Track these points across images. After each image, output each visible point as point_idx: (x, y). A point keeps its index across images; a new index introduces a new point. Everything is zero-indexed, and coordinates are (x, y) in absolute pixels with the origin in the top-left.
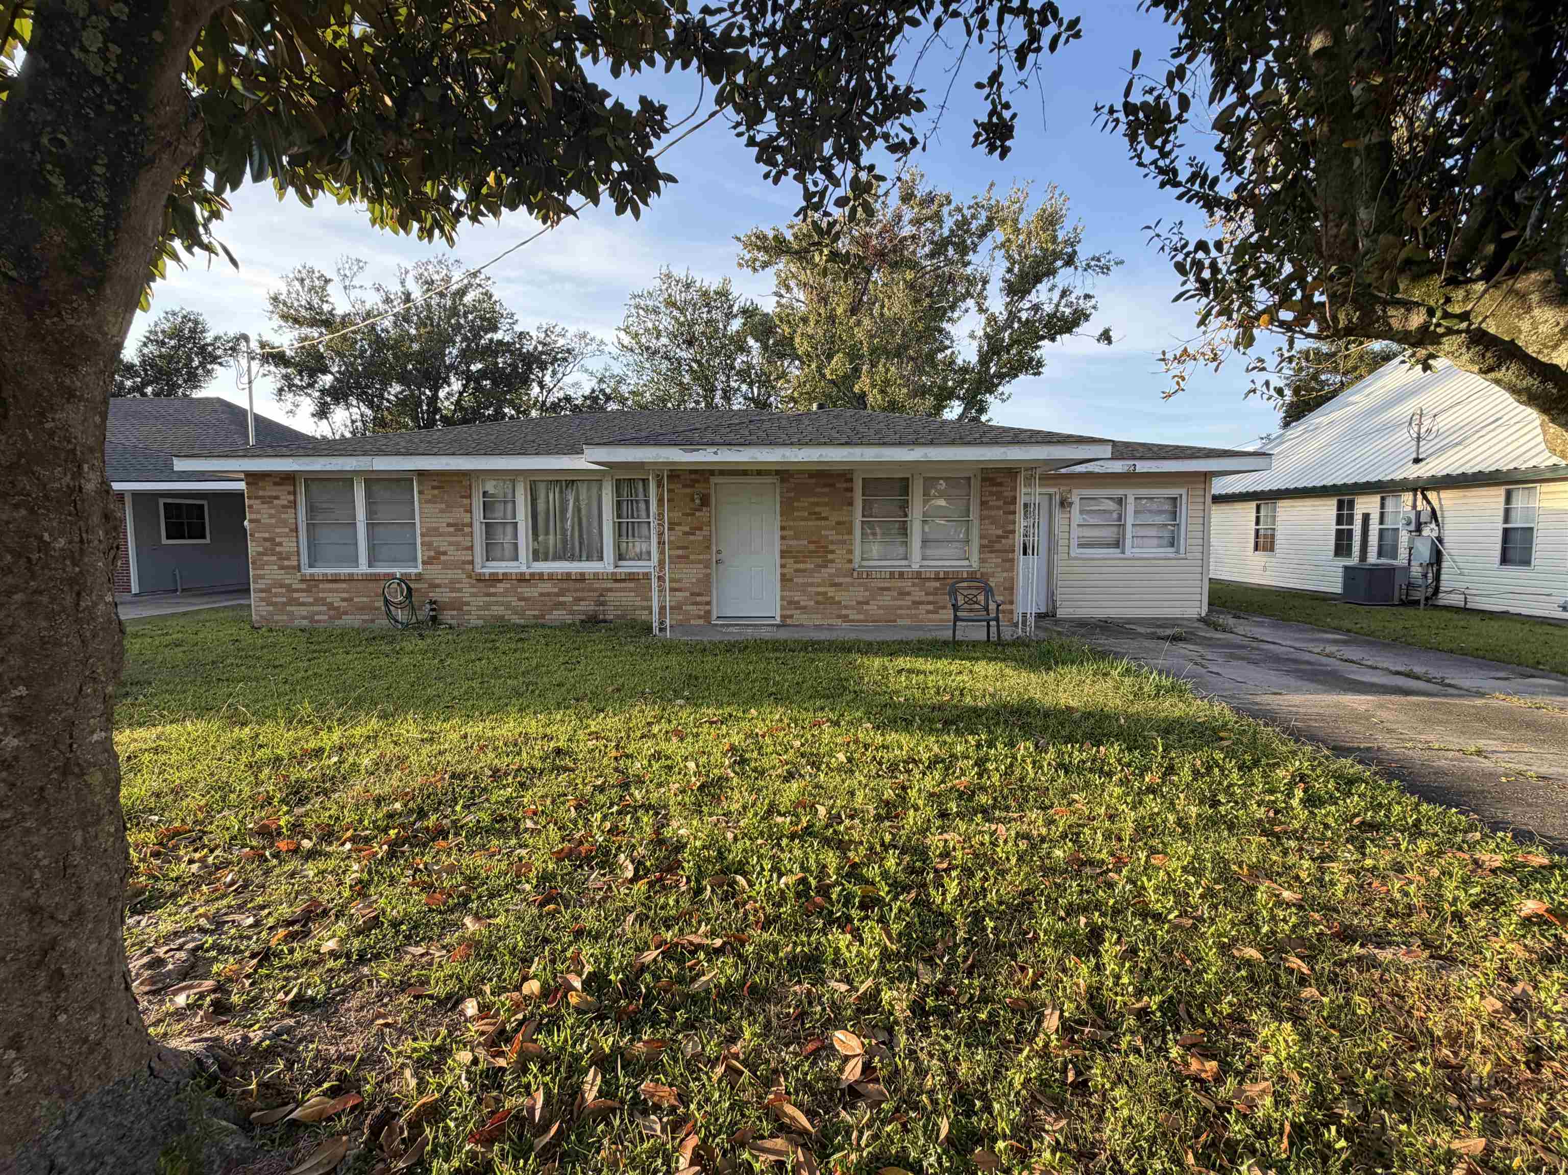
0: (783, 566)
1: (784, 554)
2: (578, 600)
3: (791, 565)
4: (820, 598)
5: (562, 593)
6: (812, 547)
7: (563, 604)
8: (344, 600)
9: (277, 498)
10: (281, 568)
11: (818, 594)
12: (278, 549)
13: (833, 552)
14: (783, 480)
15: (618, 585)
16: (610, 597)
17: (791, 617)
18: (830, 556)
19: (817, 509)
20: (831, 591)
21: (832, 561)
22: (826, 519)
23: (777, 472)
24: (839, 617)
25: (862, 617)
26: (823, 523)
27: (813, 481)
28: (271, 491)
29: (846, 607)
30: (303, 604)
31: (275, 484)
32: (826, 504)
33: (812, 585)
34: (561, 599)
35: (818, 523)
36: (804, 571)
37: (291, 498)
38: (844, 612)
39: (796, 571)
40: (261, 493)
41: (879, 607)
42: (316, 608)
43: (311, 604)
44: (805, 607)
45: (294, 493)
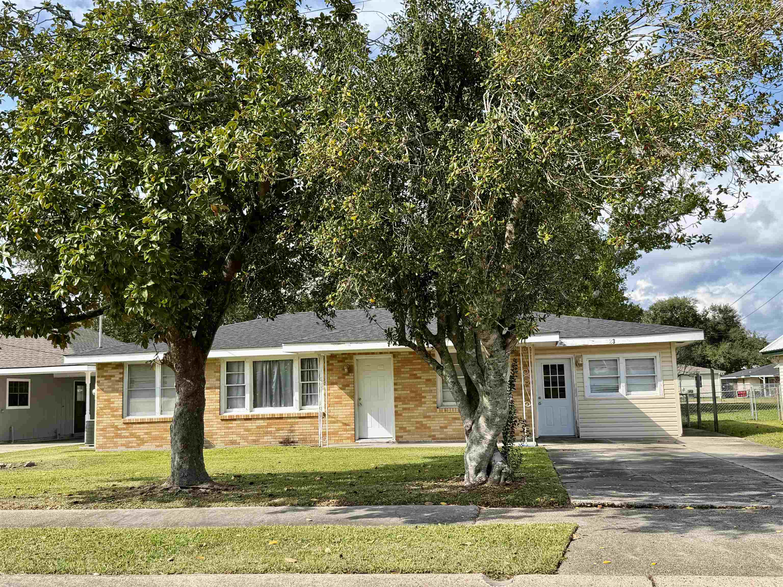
0: (396, 406)
1: (397, 399)
2: (278, 430)
3: (401, 406)
4: (418, 425)
5: (269, 426)
6: (413, 395)
8: (146, 434)
9: (114, 376)
10: (113, 416)
11: (417, 422)
12: (112, 405)
13: (425, 397)
14: (394, 356)
15: (301, 420)
17: (402, 437)
18: (423, 400)
19: (415, 372)
20: (425, 421)
21: (425, 403)
22: (420, 378)
23: (391, 353)
24: (429, 437)
26: (418, 380)
27: (412, 356)
28: (111, 372)
29: (434, 430)
30: (124, 437)
31: (113, 368)
32: (419, 369)
33: (413, 417)
34: (269, 429)
35: (416, 380)
36: (409, 409)
37: (121, 376)
38: (433, 433)
39: (404, 409)
40: (105, 374)
42: (130, 439)
43: (127, 437)
44: (409, 431)
45: (123, 373)
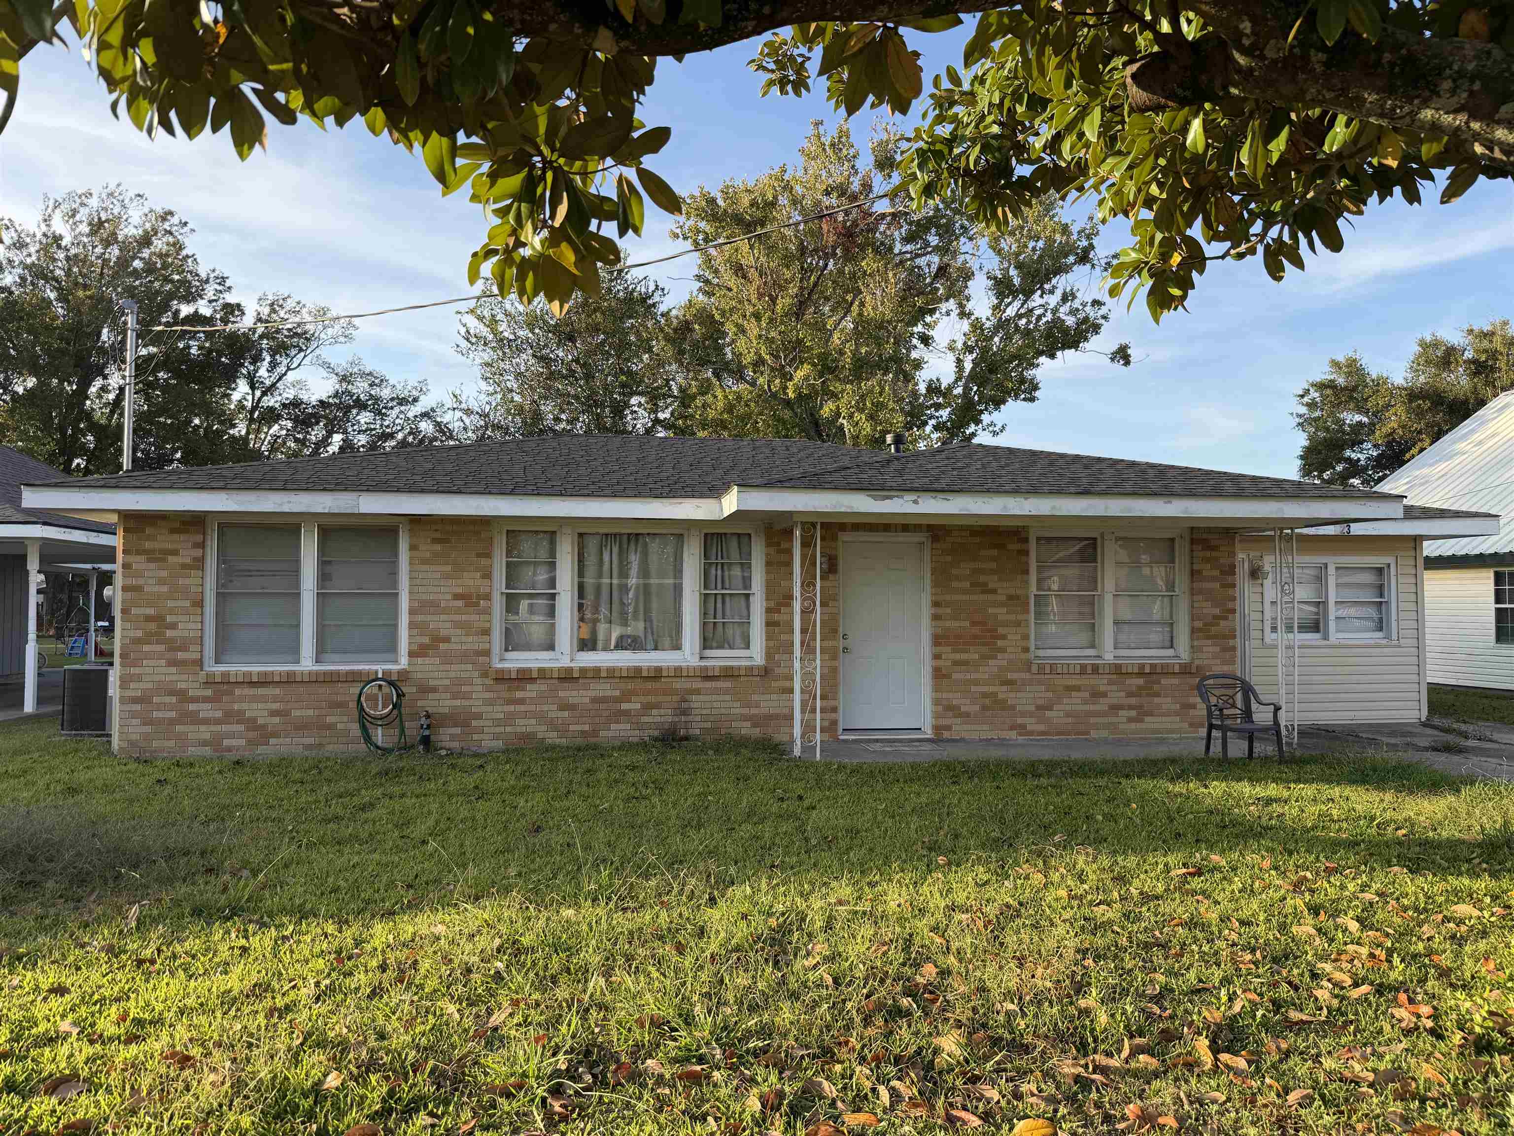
0: (936, 657)
1: (937, 640)
2: (647, 707)
3: (949, 655)
4: (987, 701)
5: (626, 696)
6: (976, 630)
7: (627, 713)
8: (273, 713)
9: (175, 553)
10: (172, 663)
11: (985, 695)
12: (169, 633)
13: (1004, 637)
14: (935, 539)
15: (708, 684)
16: (696, 701)
17: (948, 728)
18: (1000, 643)
19: (982, 578)
20: (1002, 692)
21: (1003, 650)
22: (994, 591)
23: (930, 528)
24: (1012, 728)
25: (1042, 728)
26: (991, 597)
27: (977, 540)
28: (163, 540)
29: (1023, 714)
30: (206, 722)
31: (173, 531)
32: (993, 572)
33: (976, 682)
34: (625, 706)
35: (985, 597)
36: (965, 663)
37: (198, 553)
38: (1020, 721)
39: (956, 663)
40: (148, 545)
41: (1068, 715)
42: (225, 728)
43: (218, 722)
44: (968, 715)
45: (202, 545)
